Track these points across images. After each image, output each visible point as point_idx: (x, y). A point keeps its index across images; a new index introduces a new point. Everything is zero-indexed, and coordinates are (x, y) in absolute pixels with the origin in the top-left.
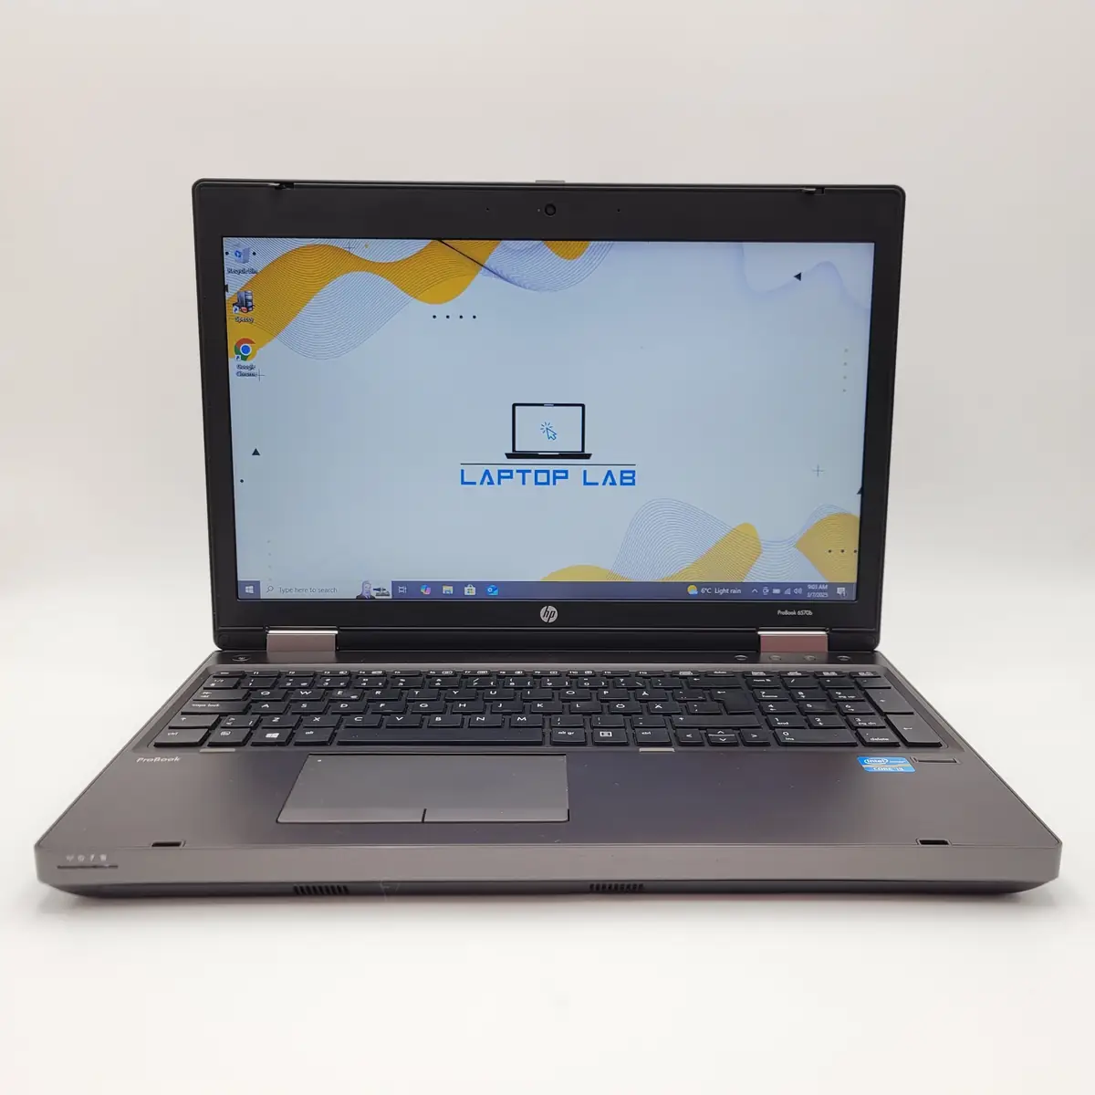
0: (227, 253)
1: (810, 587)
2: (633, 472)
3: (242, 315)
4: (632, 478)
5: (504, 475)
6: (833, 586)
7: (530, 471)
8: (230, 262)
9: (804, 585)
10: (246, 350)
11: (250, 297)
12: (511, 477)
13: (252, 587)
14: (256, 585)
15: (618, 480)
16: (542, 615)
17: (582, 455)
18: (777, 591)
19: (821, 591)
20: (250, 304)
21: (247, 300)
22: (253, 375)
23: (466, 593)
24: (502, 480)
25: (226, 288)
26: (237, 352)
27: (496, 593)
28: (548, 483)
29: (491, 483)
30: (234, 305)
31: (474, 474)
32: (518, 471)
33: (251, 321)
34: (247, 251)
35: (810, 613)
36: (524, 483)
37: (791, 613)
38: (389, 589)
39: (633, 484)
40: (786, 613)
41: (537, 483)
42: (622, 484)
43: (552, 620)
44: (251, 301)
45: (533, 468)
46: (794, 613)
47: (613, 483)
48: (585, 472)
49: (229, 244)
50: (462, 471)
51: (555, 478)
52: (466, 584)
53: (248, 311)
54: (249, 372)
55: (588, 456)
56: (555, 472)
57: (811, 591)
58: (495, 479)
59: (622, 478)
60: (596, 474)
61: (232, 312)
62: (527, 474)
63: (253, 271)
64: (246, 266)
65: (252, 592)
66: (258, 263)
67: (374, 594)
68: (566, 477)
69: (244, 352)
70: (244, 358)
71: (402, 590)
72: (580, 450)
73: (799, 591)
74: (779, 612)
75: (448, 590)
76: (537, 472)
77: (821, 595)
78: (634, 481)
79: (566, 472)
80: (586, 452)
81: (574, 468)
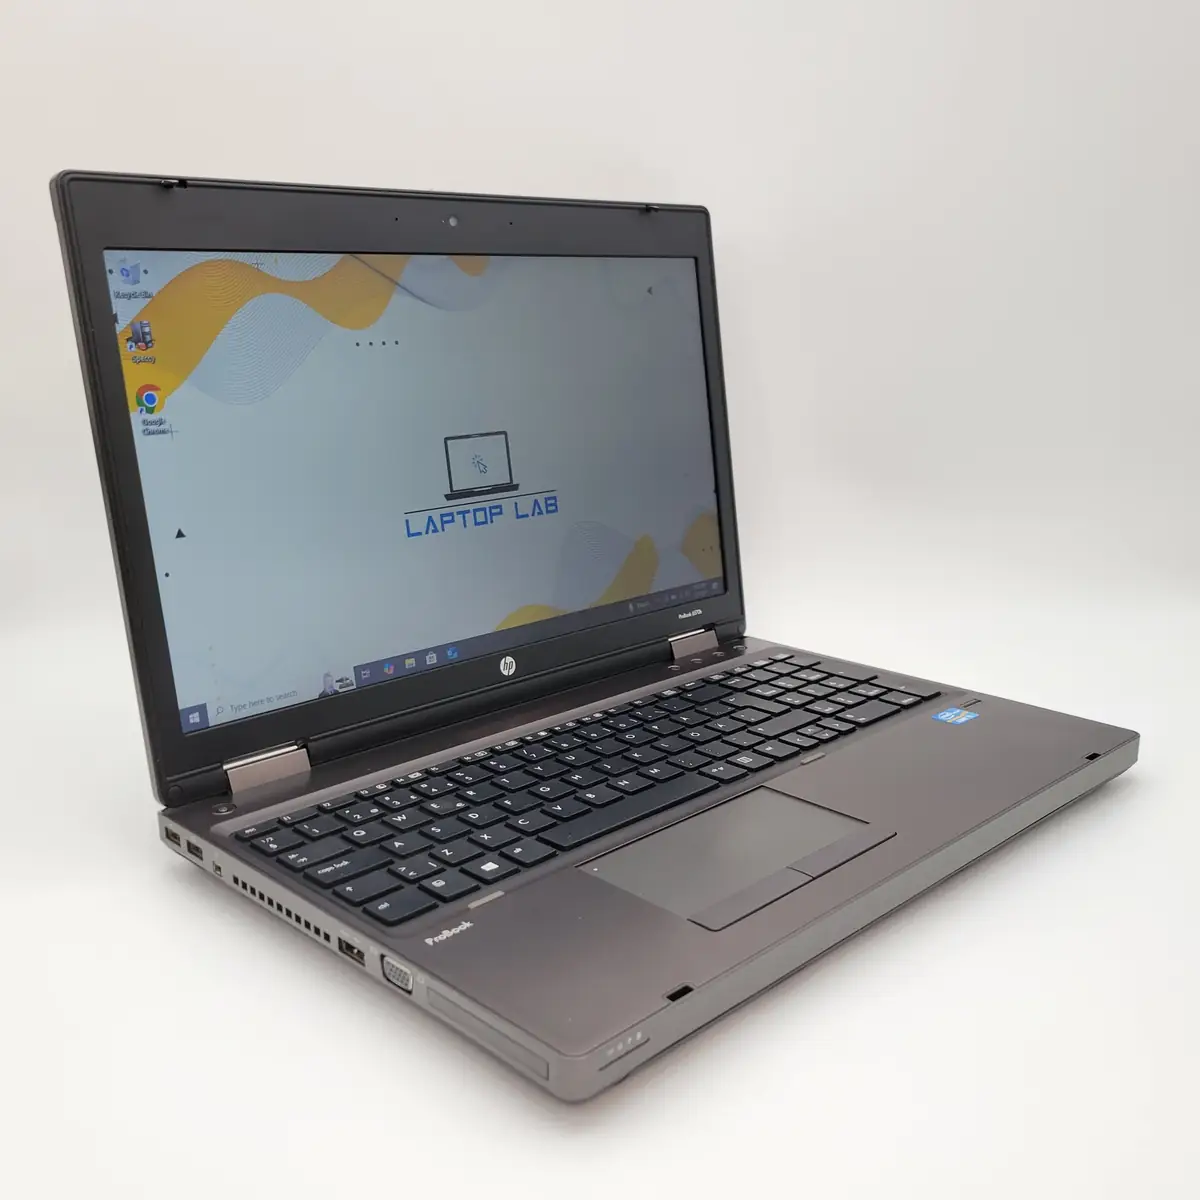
0: (111, 272)
1: (695, 587)
2: (555, 498)
3: (143, 354)
4: (555, 504)
5: (447, 519)
6: (708, 584)
7: (468, 512)
8: (115, 283)
9: (691, 587)
10: (150, 399)
11: (147, 330)
12: (453, 521)
13: (197, 714)
14: (202, 709)
15: (544, 509)
16: (502, 668)
17: (511, 487)
18: (675, 597)
19: (702, 589)
20: (148, 338)
21: (144, 334)
22: (163, 432)
23: (428, 663)
24: (446, 526)
25: (115, 319)
26: (140, 403)
27: (456, 655)
28: (485, 522)
29: (435, 531)
30: (128, 340)
31: (420, 523)
32: (459, 513)
33: (152, 360)
34: (136, 267)
35: (700, 612)
36: (465, 526)
37: (687, 615)
38: (352, 678)
39: (556, 510)
40: (685, 615)
41: (477, 524)
42: (548, 512)
43: (512, 672)
44: (149, 333)
45: (471, 508)
46: (690, 614)
47: (540, 513)
48: (516, 504)
49: (113, 259)
50: (407, 521)
51: (492, 514)
52: (426, 651)
53: (147, 348)
54: (157, 429)
55: (515, 487)
56: (490, 508)
57: (696, 590)
58: (439, 526)
59: (547, 506)
60: (526, 505)
61: (127, 351)
62: (466, 515)
63: (146, 295)
64: (137, 288)
65: (198, 720)
66: (151, 284)
67: (337, 687)
68: (501, 513)
69: (148, 400)
70: (150, 411)
71: (366, 674)
72: (509, 481)
73: (688, 593)
74: (680, 616)
75: (410, 663)
76: (475, 511)
77: (702, 593)
78: (557, 507)
79: (500, 507)
80: (514, 483)
81: (506, 501)
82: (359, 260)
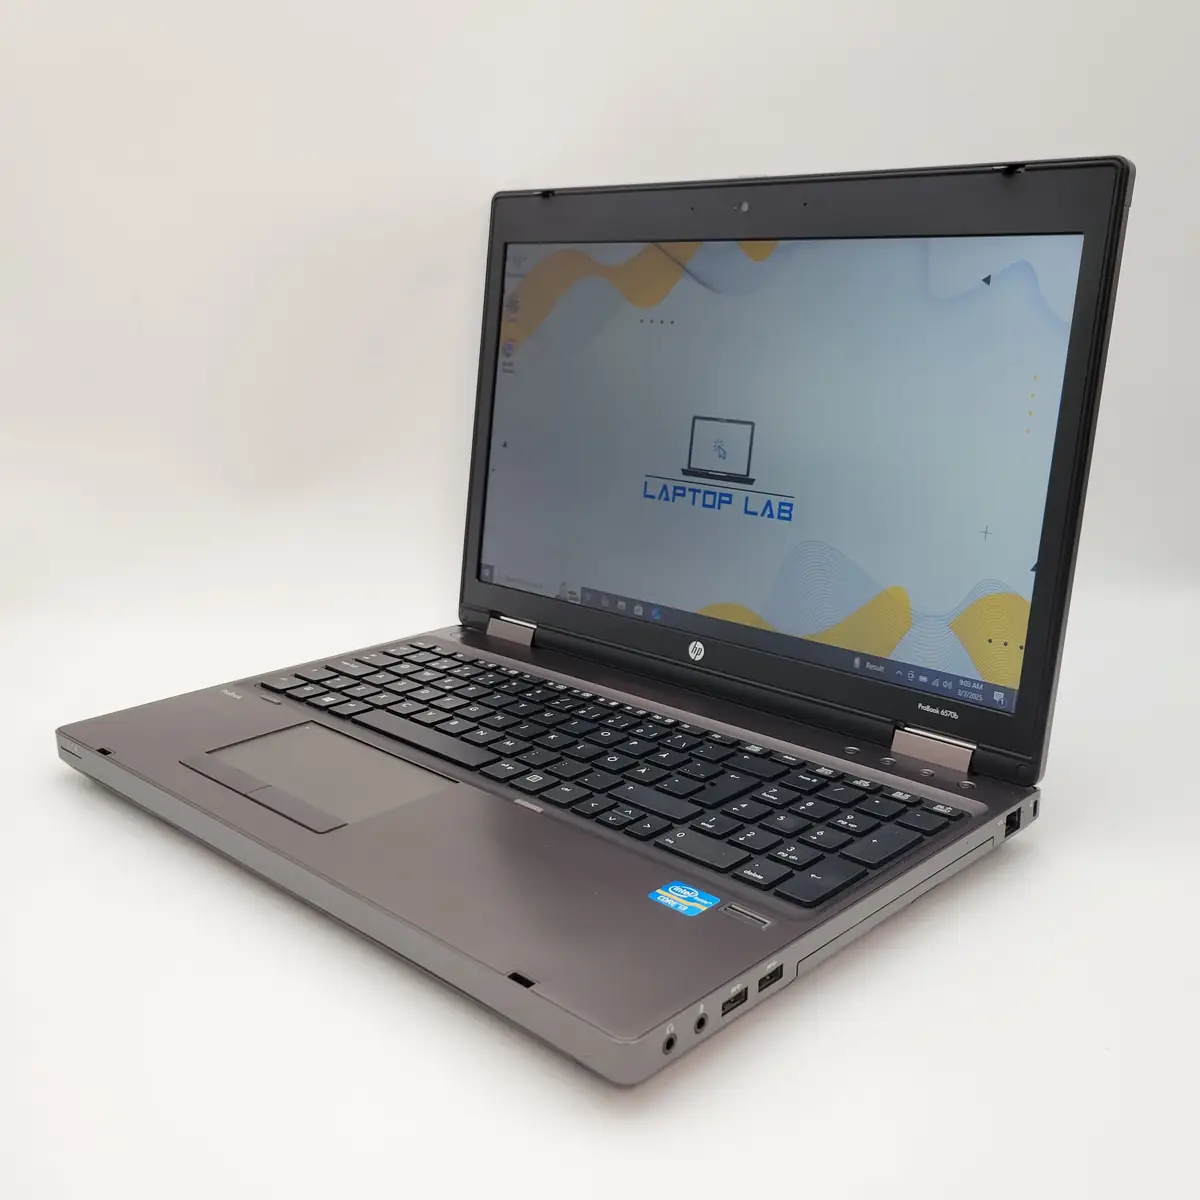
0: (509, 259)
1: (962, 682)
2: (791, 505)
3: (513, 316)
4: (789, 512)
5: (679, 492)
6: (990, 688)
7: (699, 491)
8: (510, 266)
9: (955, 679)
10: (510, 348)
11: (518, 299)
12: (683, 495)
13: (488, 570)
14: (491, 568)
15: (776, 513)
16: (690, 650)
17: (747, 480)
18: (923, 679)
19: (975, 691)
20: (518, 305)
21: (516, 302)
22: (511, 372)
23: (635, 612)
24: (676, 498)
25: (505, 291)
26: (504, 349)
27: (658, 618)
28: (712, 506)
29: (667, 499)
30: (508, 306)
31: (655, 488)
32: (690, 490)
33: (516, 321)
35: (955, 716)
36: (693, 504)
37: (933, 711)
38: (579, 595)
39: (789, 519)
40: (928, 708)
41: (704, 505)
42: (779, 517)
43: (699, 658)
44: (519, 302)
45: (703, 488)
46: (937, 712)
47: (771, 516)
48: (747, 499)
49: (512, 250)
50: (646, 483)
51: (721, 501)
52: (636, 602)
53: (516, 312)
54: (510, 369)
55: (751, 482)
56: (721, 495)
57: (963, 688)
58: (671, 496)
59: (780, 511)
60: (757, 504)
61: (507, 313)
62: (697, 494)
63: (523, 275)
64: (519, 270)
65: (487, 574)
66: (527, 267)
67: (569, 596)
68: (729, 502)
70: (508, 356)
71: (588, 597)
72: (745, 474)
73: (948, 685)
74: (920, 705)
75: (622, 604)
76: (706, 492)
77: (975, 697)
78: (791, 515)
80: (751, 477)
81: (738, 493)
82: (660, 247)
